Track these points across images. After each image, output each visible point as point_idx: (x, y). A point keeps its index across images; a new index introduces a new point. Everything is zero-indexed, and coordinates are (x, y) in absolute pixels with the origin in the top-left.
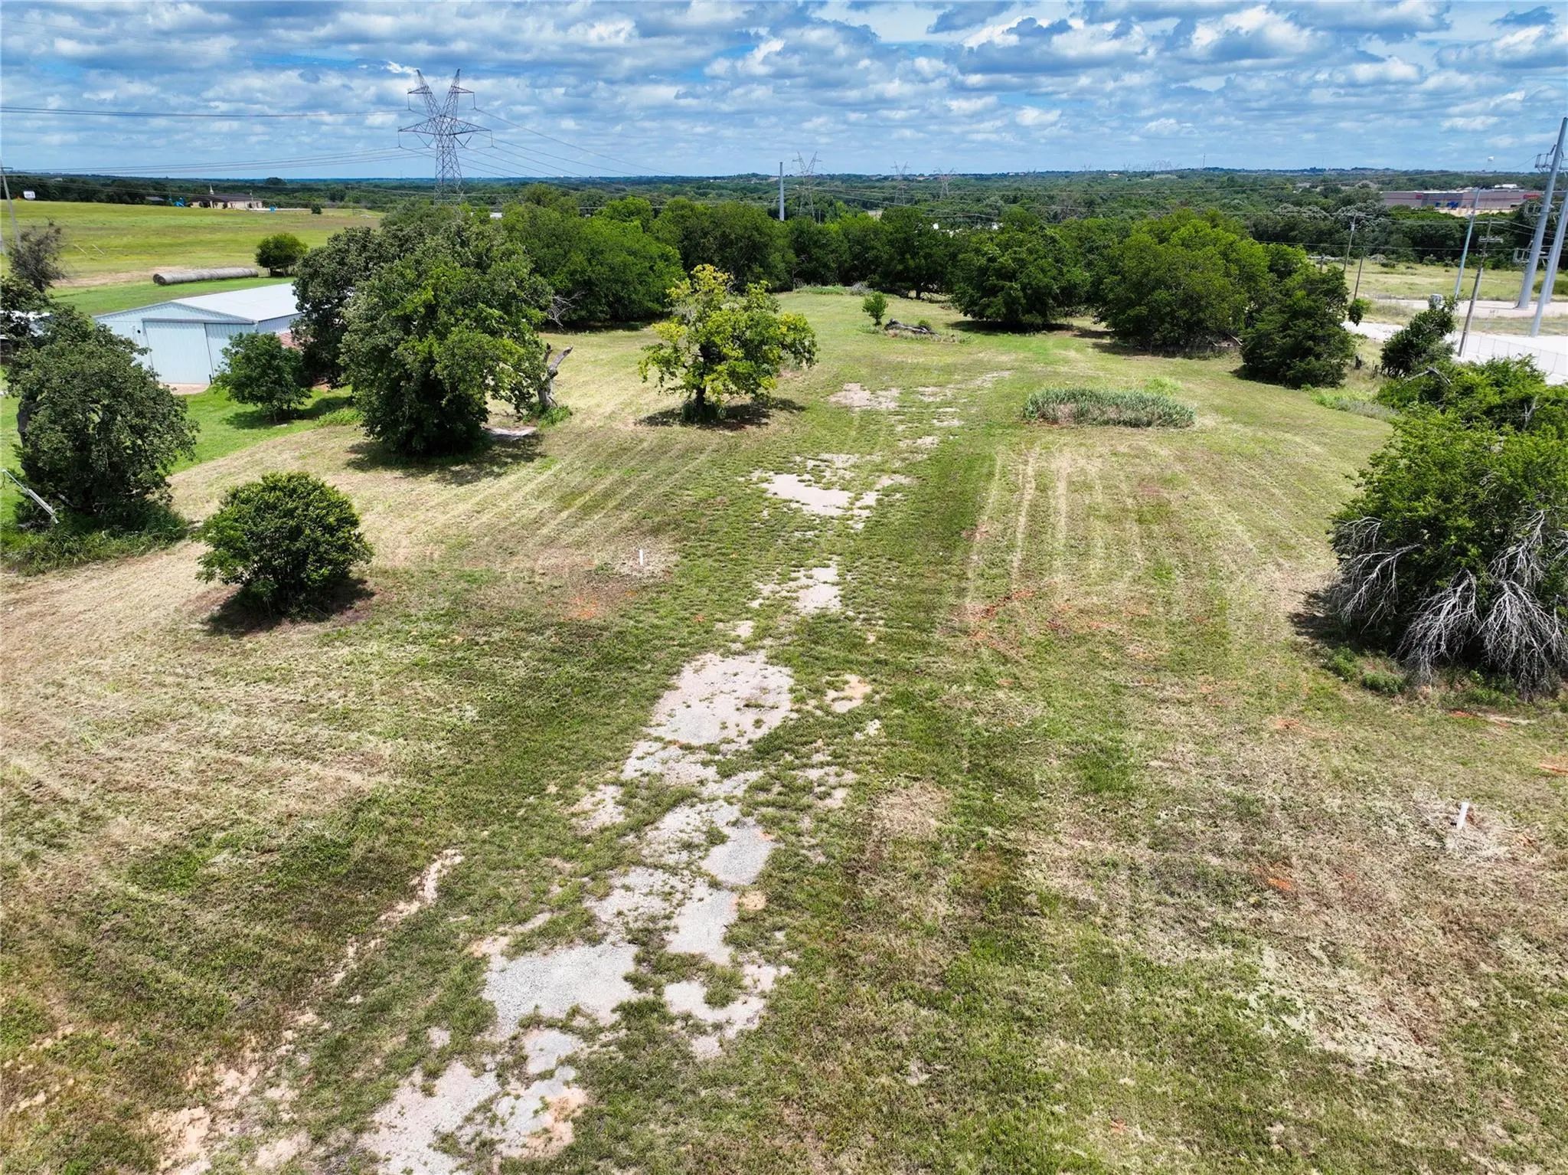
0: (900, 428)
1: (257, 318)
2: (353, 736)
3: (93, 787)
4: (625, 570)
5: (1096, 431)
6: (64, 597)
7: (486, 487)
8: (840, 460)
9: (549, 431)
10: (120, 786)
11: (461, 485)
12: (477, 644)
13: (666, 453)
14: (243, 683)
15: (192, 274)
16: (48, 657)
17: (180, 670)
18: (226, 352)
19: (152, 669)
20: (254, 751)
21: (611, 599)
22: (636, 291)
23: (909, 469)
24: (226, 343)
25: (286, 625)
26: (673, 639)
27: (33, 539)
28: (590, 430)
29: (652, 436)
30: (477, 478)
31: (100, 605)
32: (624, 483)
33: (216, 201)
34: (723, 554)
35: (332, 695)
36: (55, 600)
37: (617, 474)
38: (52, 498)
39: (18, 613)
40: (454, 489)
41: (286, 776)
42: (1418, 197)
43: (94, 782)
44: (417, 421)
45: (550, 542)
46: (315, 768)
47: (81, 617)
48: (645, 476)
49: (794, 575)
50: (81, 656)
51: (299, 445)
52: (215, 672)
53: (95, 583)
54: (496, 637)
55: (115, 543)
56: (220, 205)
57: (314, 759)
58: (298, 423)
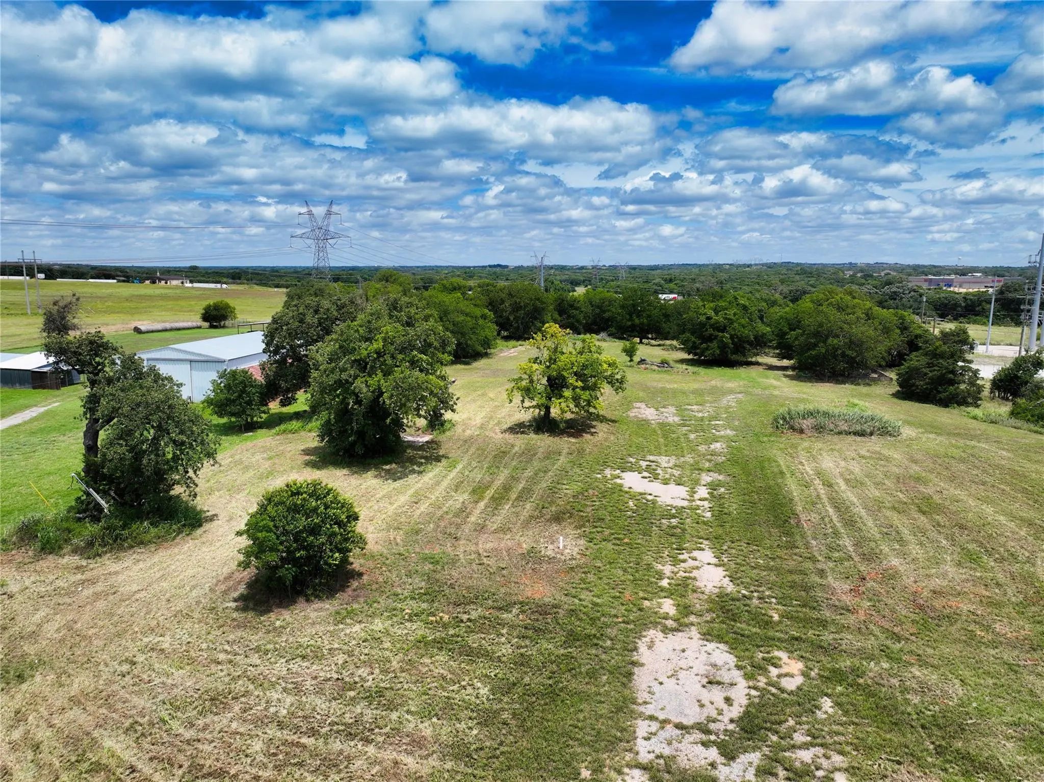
0: (692, 436)
1: (227, 357)
2: (394, 716)
3: (180, 772)
4: (550, 553)
5: (836, 438)
6: (121, 578)
7: (415, 483)
8: (664, 461)
9: (442, 438)
10: (205, 771)
11: (395, 480)
12: (462, 621)
13: (535, 455)
14: (283, 660)
15: (159, 326)
16: (119, 635)
17: (227, 647)
18: (213, 382)
19: (204, 646)
20: (313, 732)
21: (551, 581)
22: (471, 339)
23: (718, 468)
24: (214, 376)
25: (301, 604)
26: (616, 616)
27: (91, 529)
28: (471, 437)
29: (519, 442)
30: (404, 476)
31: (150, 585)
32: (514, 479)
33: (160, 280)
34: (618, 539)
35: (360, 672)
36: (112, 580)
37: (506, 472)
38: (104, 494)
39: (86, 593)
40: (391, 486)
41: (349, 759)
42: (926, 280)
43: (181, 766)
44: (361, 434)
45: (481, 528)
46: (371, 750)
47: (137, 596)
48: (528, 473)
49: (681, 557)
50: (144, 634)
51: (265, 449)
52: (257, 649)
53: (141, 565)
54: (474, 615)
55: (154, 531)
56: (163, 282)
57: (368, 741)
58: (261, 432)
